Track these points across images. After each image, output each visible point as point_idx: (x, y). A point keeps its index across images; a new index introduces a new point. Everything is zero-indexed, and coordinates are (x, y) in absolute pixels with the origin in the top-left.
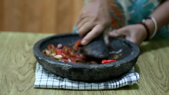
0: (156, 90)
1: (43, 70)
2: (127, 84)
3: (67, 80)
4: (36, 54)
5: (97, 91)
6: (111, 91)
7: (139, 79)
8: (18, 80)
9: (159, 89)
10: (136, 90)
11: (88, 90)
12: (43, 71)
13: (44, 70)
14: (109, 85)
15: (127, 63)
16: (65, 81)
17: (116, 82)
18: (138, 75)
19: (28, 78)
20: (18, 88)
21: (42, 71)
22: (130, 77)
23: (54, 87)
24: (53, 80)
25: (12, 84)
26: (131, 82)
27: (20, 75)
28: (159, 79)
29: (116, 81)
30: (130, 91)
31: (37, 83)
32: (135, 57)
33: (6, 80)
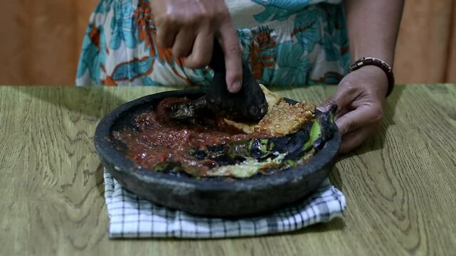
0: (382, 229)
1: (123, 192)
2: (318, 219)
3: (182, 217)
4: (105, 156)
5: (254, 240)
6: (283, 238)
7: (345, 207)
8: (68, 219)
9: (391, 226)
10: (340, 232)
11: (233, 238)
12: (123, 195)
13: (125, 192)
14: (280, 223)
15: (318, 171)
16: (180, 220)
17: (293, 215)
18: (343, 199)
19: (89, 213)
20: (72, 242)
21: (121, 197)
22: (325, 202)
23: (155, 236)
24: (150, 218)
25: (57, 230)
26: (328, 214)
27: (71, 206)
28: (387, 199)
29: (294, 212)
30: (325, 235)
31: (115, 228)
32: (333, 154)
33: (40, 221)
